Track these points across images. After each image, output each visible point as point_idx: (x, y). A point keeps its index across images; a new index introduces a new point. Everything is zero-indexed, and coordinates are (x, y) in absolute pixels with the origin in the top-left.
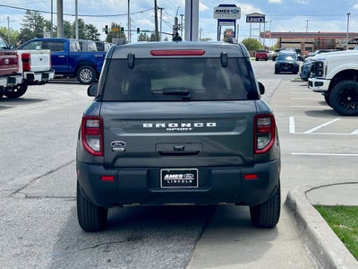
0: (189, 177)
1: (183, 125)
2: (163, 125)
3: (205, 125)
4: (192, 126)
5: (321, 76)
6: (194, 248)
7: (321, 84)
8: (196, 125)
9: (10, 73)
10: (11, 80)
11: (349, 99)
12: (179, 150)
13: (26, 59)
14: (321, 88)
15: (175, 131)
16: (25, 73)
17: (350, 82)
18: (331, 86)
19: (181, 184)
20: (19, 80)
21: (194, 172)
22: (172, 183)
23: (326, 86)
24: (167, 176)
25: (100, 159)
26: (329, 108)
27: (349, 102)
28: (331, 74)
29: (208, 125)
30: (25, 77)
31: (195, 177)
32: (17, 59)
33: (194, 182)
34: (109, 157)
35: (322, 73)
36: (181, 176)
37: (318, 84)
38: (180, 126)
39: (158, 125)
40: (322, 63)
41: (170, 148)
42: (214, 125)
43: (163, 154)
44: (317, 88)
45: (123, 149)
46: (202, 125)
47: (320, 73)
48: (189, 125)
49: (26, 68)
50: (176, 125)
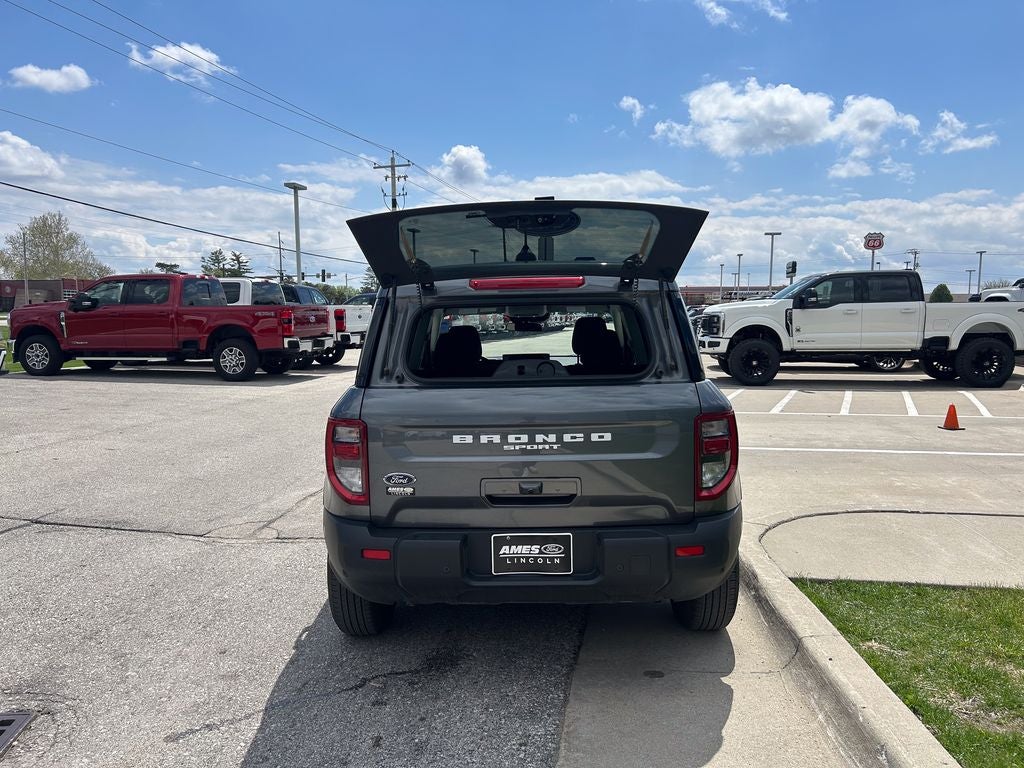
0: (554, 551)
1: (539, 438)
2: (497, 439)
3: (587, 437)
4: (560, 440)
5: (717, 334)
6: (566, 701)
7: (717, 344)
8: (567, 438)
9: (319, 334)
10: (318, 343)
11: (754, 363)
12: (531, 492)
13: (340, 317)
14: (717, 350)
15: (524, 452)
16: (339, 334)
17: (755, 341)
18: (731, 346)
19: (536, 566)
20: (329, 343)
21: (564, 541)
22: (516, 563)
23: (723, 348)
24: (505, 549)
25: (363, 511)
26: (724, 374)
27: (755, 367)
28: (730, 331)
29: (595, 437)
30: (339, 339)
31: (567, 551)
32: (327, 316)
33: (565, 561)
34: (381, 508)
35: (718, 330)
36: (535, 549)
37: (712, 345)
38: (532, 441)
39: (484, 439)
40: (718, 318)
41: (512, 489)
42: (608, 437)
43: (495, 500)
44: (711, 350)
45: (409, 490)
46: (580, 437)
47: (715, 330)
48: (552, 438)
49: (340, 327)
50: (525, 438)
